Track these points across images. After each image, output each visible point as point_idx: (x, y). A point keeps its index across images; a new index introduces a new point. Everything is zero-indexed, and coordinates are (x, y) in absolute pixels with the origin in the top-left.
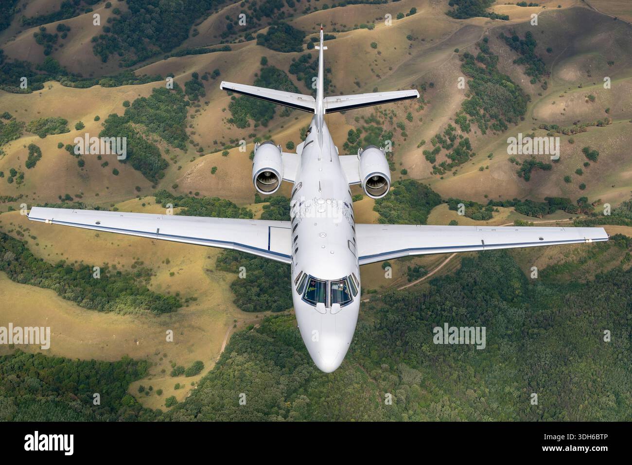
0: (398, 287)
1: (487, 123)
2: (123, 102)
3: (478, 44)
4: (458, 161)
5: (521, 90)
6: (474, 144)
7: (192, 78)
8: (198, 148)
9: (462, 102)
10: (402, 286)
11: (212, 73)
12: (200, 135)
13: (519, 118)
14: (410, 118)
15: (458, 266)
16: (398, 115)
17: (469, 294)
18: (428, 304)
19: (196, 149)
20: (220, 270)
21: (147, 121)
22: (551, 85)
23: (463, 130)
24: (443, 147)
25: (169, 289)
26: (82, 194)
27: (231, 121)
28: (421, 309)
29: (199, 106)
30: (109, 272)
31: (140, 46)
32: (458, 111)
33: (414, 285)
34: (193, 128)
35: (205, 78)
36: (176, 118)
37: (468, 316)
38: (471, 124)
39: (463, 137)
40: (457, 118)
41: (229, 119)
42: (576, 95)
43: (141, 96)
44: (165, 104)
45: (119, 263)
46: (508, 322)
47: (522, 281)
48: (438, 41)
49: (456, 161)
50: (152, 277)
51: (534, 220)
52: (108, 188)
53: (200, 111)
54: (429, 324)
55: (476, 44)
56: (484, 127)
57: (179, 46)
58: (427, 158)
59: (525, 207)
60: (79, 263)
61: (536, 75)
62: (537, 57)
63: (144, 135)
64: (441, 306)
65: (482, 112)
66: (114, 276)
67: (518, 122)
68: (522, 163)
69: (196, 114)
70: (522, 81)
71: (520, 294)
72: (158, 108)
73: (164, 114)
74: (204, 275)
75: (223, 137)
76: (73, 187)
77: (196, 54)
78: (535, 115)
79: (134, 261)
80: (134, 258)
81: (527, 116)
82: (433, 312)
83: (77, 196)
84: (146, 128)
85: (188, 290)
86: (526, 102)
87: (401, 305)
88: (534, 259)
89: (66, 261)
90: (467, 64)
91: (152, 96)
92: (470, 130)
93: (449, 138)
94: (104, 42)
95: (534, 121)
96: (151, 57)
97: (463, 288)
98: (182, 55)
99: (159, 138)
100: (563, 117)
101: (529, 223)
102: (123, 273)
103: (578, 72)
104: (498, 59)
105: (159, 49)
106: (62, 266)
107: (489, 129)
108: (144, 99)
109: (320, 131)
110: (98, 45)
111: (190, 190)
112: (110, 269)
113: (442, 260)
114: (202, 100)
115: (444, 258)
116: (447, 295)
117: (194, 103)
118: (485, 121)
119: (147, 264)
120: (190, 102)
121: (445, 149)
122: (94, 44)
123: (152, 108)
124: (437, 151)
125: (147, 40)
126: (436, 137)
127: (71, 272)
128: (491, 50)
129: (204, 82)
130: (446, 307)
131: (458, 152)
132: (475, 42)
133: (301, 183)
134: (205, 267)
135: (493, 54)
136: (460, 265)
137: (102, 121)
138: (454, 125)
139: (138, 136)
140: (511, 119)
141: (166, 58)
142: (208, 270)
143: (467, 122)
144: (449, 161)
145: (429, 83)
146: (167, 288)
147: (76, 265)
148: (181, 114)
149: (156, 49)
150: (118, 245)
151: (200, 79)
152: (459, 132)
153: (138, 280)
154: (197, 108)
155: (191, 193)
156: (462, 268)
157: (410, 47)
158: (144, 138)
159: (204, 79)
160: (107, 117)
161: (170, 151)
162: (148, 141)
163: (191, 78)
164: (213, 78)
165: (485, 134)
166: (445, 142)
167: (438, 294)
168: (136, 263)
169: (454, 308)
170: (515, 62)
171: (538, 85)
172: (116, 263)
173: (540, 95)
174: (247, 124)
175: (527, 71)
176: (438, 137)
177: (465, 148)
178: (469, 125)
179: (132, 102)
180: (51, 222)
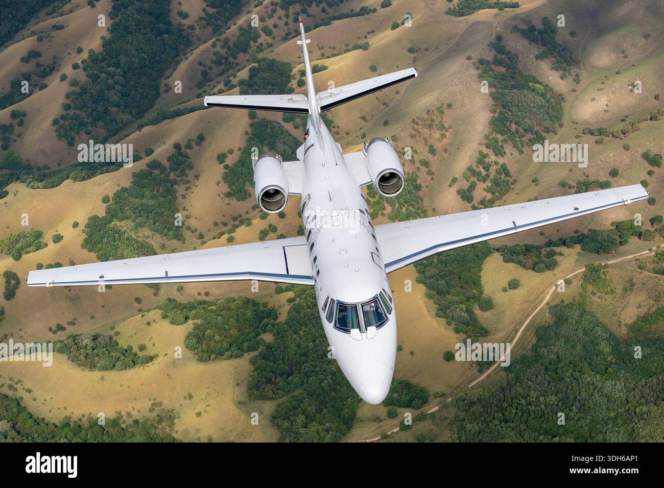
0: (469, 382)
1: (522, 139)
2: (101, 197)
3: (491, 45)
4: (499, 193)
5: (551, 90)
6: (512, 169)
7: (175, 150)
8: (197, 234)
9: (489, 121)
10: (473, 380)
11: (195, 139)
12: (196, 218)
13: (557, 125)
14: (432, 151)
15: (534, 340)
16: (418, 151)
17: (554, 376)
18: (509, 401)
19: (196, 236)
20: (254, 400)
21: (133, 215)
22: (585, 77)
23: (496, 155)
24: (478, 180)
25: (199, 434)
26: (75, 320)
27: (229, 195)
28: (502, 407)
29: (188, 182)
30: (124, 422)
31: (108, 118)
32: (487, 133)
33: (488, 377)
34: (187, 210)
35: (189, 146)
36: (165, 203)
37: (560, 404)
38: (505, 146)
39: (498, 163)
40: (487, 141)
41: (226, 192)
42: (617, 85)
43: (121, 186)
44: (150, 189)
45: (134, 409)
46: (608, 401)
47: (612, 343)
48: (443, 47)
49: (497, 194)
50: (176, 421)
51: (608, 259)
52: (103, 307)
53: (191, 189)
54: (517, 427)
55: (488, 45)
56: (520, 146)
57: (151, 108)
58: (463, 198)
59: (593, 244)
60: (88, 417)
61: (565, 68)
62: (560, 45)
63: (132, 234)
64: (526, 398)
65: (514, 127)
66: (131, 426)
67: (557, 130)
68: (576, 185)
69: (187, 192)
70: (551, 78)
71: (614, 361)
72: (143, 196)
73: (152, 202)
74: (237, 410)
75: (224, 216)
76: (63, 313)
77: (173, 118)
78: (574, 118)
79: (150, 403)
80: (150, 399)
81: (565, 121)
82: (517, 409)
83: (70, 323)
84: (133, 224)
85: (222, 433)
86: (560, 103)
87: (477, 408)
88: (620, 309)
89: (72, 415)
90: (485, 72)
91: (133, 183)
92: (505, 153)
93: (483, 168)
94: (67, 123)
95: (575, 126)
96: (123, 128)
97: (546, 369)
98: (158, 123)
99: (151, 233)
100: (608, 114)
101: (603, 264)
102: (141, 421)
103: (612, 54)
104: (518, 58)
105: (130, 117)
106: (68, 423)
107: (525, 146)
108: (124, 190)
109: (318, 133)
110: (60, 127)
111: (198, 291)
112: (125, 418)
113: (512, 335)
114: (191, 174)
115: (514, 332)
116: (529, 383)
117: (182, 180)
118: (519, 138)
119: (167, 404)
120: (178, 179)
121: (481, 182)
122: (56, 127)
123: (136, 198)
124: (473, 187)
125: (114, 109)
126: (468, 170)
127: (80, 432)
128: (508, 49)
129: (188, 151)
130: (531, 399)
131: (496, 183)
132: (488, 42)
133: (309, 195)
134: (236, 399)
135: (510, 53)
136: (535, 338)
137: (82, 226)
138: (485, 150)
139: (126, 235)
140: (548, 129)
141: (140, 127)
142: (240, 403)
143: (500, 143)
144: (489, 196)
145: (446, 104)
146: (196, 433)
147: (84, 419)
148: (170, 197)
149: (126, 117)
150: (129, 387)
151: (183, 149)
152: (493, 158)
153: (160, 426)
154: (187, 185)
155: (199, 294)
156: (537, 342)
157: (414, 61)
158: (134, 236)
159: (188, 148)
160: (87, 221)
161: (166, 246)
162: (138, 239)
163: (173, 151)
164: (198, 144)
165: (523, 153)
166: (479, 174)
167: (518, 384)
168: (153, 404)
169: (542, 399)
170: (537, 58)
171: (570, 80)
172: (129, 409)
173: (574, 91)
174: (248, 194)
175: (554, 66)
176: (470, 169)
177: (503, 175)
178: (502, 146)
179: (111, 195)
180: (52, 285)
